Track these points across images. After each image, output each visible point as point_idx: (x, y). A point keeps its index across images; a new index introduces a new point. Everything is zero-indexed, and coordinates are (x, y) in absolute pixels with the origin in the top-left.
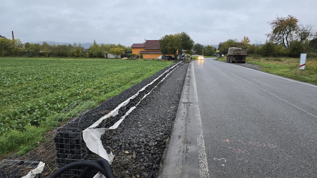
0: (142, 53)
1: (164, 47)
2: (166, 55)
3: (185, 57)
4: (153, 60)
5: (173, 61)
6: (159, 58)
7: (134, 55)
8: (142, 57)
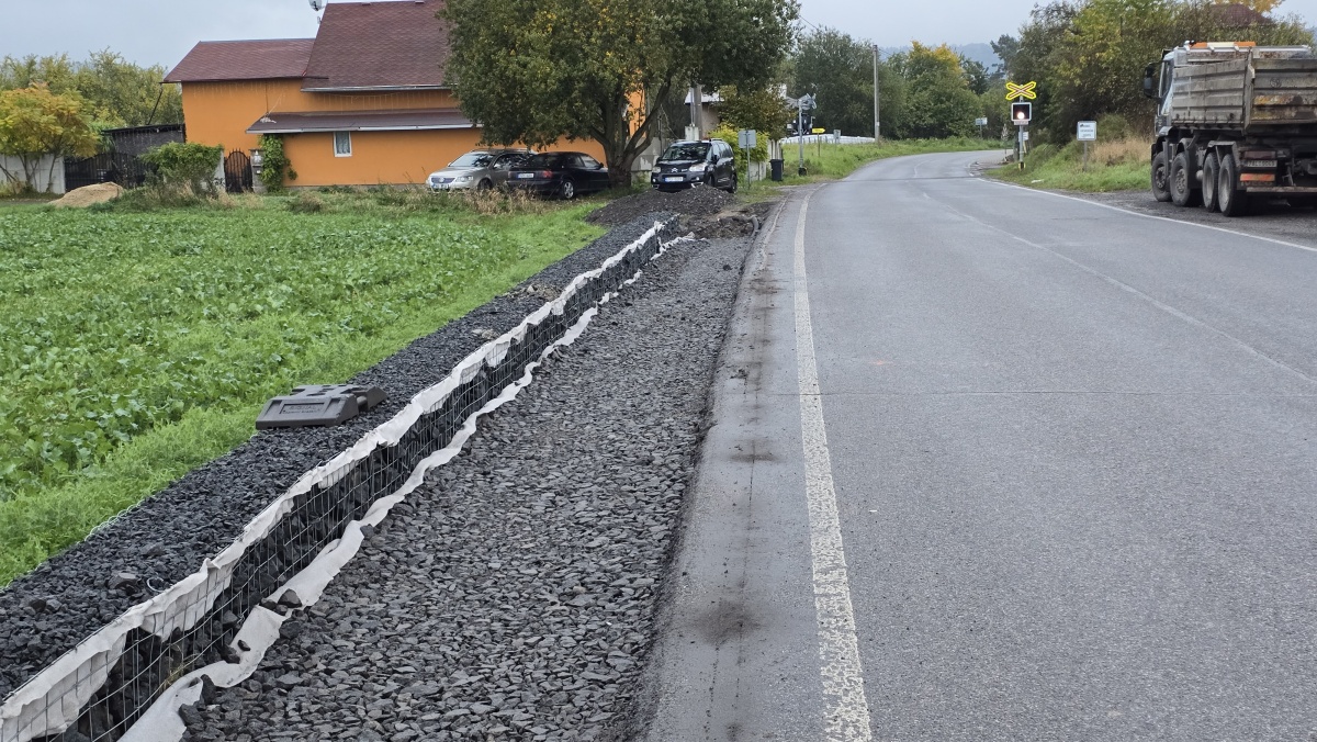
0: (281, 137)
1: (490, 63)
2: (520, 148)
3: (715, 159)
4: (386, 201)
5: (586, 206)
6: (442, 175)
7: (204, 159)
8: (279, 174)
